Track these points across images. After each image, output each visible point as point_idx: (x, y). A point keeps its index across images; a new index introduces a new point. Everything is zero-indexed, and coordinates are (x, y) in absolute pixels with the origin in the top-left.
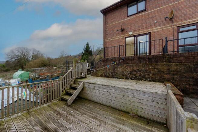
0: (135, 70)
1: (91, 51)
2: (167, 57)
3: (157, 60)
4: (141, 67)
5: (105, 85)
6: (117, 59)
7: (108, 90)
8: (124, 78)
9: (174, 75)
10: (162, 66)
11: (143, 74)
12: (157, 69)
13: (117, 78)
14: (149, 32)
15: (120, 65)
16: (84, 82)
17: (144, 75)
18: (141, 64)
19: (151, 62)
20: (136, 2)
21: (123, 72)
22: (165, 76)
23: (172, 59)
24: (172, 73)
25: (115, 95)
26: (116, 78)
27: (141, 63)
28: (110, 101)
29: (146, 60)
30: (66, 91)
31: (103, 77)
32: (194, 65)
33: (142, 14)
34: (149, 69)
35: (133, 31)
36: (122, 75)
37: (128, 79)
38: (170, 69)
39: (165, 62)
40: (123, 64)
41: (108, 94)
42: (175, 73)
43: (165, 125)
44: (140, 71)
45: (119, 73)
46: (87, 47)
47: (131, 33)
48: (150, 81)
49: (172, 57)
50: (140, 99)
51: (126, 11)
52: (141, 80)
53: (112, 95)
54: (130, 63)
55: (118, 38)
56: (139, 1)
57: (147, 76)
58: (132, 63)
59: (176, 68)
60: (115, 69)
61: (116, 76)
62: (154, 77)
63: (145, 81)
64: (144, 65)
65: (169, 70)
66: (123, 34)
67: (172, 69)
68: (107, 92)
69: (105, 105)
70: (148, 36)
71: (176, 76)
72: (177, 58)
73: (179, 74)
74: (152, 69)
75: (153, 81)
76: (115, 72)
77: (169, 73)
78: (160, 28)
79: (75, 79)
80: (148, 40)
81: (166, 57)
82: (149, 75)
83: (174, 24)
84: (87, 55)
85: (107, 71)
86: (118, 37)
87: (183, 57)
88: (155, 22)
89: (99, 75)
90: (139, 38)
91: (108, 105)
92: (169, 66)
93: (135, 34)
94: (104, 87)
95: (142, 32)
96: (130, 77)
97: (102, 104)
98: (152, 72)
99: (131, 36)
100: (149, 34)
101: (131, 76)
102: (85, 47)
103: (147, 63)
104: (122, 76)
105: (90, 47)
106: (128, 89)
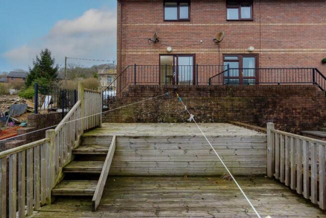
0: (192, 107)
1: (56, 69)
2: (231, 89)
3: (220, 93)
4: (201, 102)
5: (175, 137)
6: (162, 89)
7: (180, 146)
8: (175, 121)
9: (237, 111)
10: (225, 102)
11: (203, 113)
12: (220, 105)
13: (163, 121)
14: (194, 53)
15: (168, 98)
16: (116, 137)
17: (205, 114)
18: (201, 98)
19: (213, 95)
20: (176, 4)
21: (174, 112)
22: (228, 114)
23: (235, 92)
24: (235, 109)
25: (196, 152)
26: (160, 122)
27: (200, 96)
28: (186, 165)
29: (207, 93)
30: (64, 169)
31: (134, 122)
32: (254, 100)
33: (185, 24)
34: (210, 105)
35: (173, 47)
36: (172, 116)
37: (182, 122)
38: (234, 105)
39: (228, 96)
40: (173, 96)
41: (182, 152)
42: (238, 109)
43: (266, 177)
44: (199, 108)
45: (165, 113)
46: (43, 58)
47: (169, 49)
48: (212, 122)
49: (235, 89)
50: (236, 150)
51: (162, 11)
52: (201, 122)
53: (190, 152)
54: (184, 97)
55: (147, 53)
56: (180, 4)
57: (208, 115)
58: (187, 96)
59: (239, 103)
60: (158, 106)
61: (161, 119)
62: (216, 116)
63: (206, 122)
64: (205, 99)
65: (232, 105)
66: (156, 47)
67: (236, 105)
68: (180, 148)
69: (174, 176)
70: (191, 58)
71: (239, 113)
72: (240, 91)
73: (242, 111)
74: (214, 104)
75: (216, 121)
76: (159, 111)
77: (232, 111)
78: (206, 51)
79: (82, 132)
80: (191, 64)
81: (229, 90)
82: (210, 113)
83: (220, 50)
84: (44, 77)
85: (141, 111)
86: (147, 50)
87: (245, 90)
88: (201, 41)
89: (123, 120)
90: (180, 58)
91: (182, 172)
92: (232, 100)
93: (176, 51)
94: (173, 141)
95: (185, 51)
96: (184, 120)
97: (167, 176)
98: (214, 109)
99: (169, 54)
100: (194, 56)
101: (185, 117)
102: (40, 58)
103: (209, 96)
104: (171, 118)
105: (54, 59)
106: (218, 137)
